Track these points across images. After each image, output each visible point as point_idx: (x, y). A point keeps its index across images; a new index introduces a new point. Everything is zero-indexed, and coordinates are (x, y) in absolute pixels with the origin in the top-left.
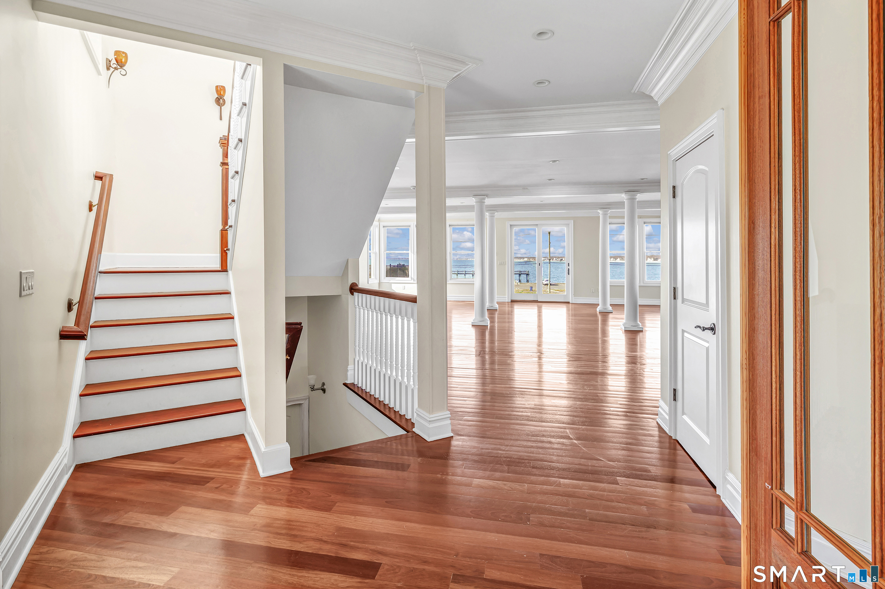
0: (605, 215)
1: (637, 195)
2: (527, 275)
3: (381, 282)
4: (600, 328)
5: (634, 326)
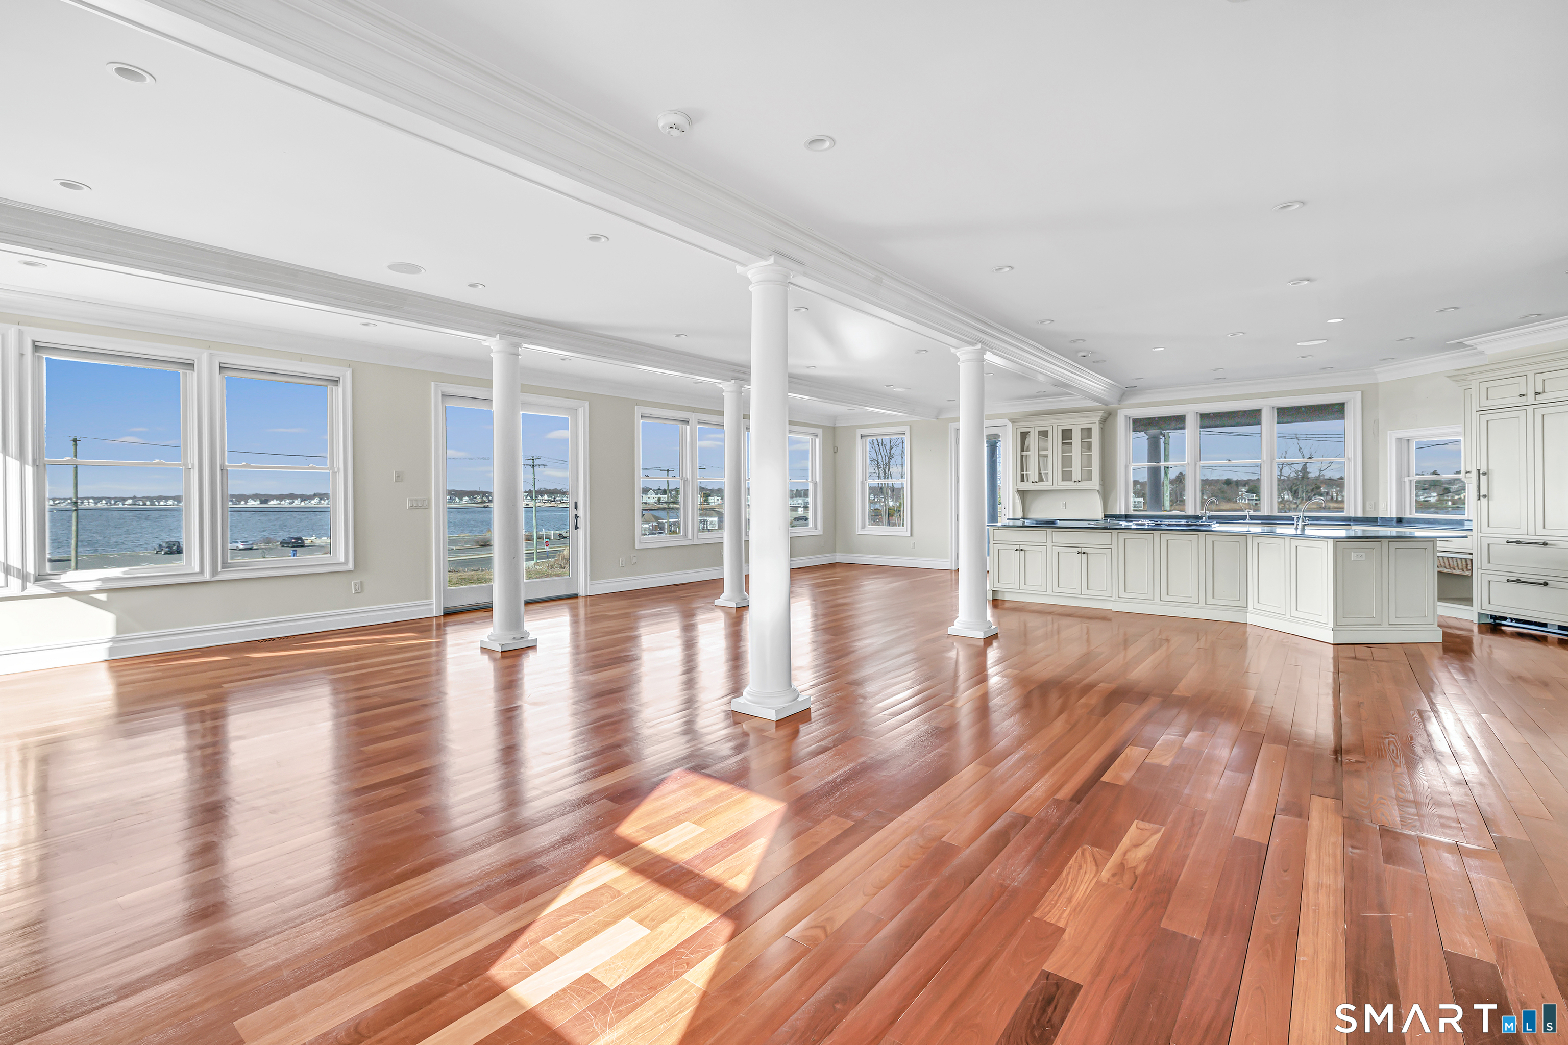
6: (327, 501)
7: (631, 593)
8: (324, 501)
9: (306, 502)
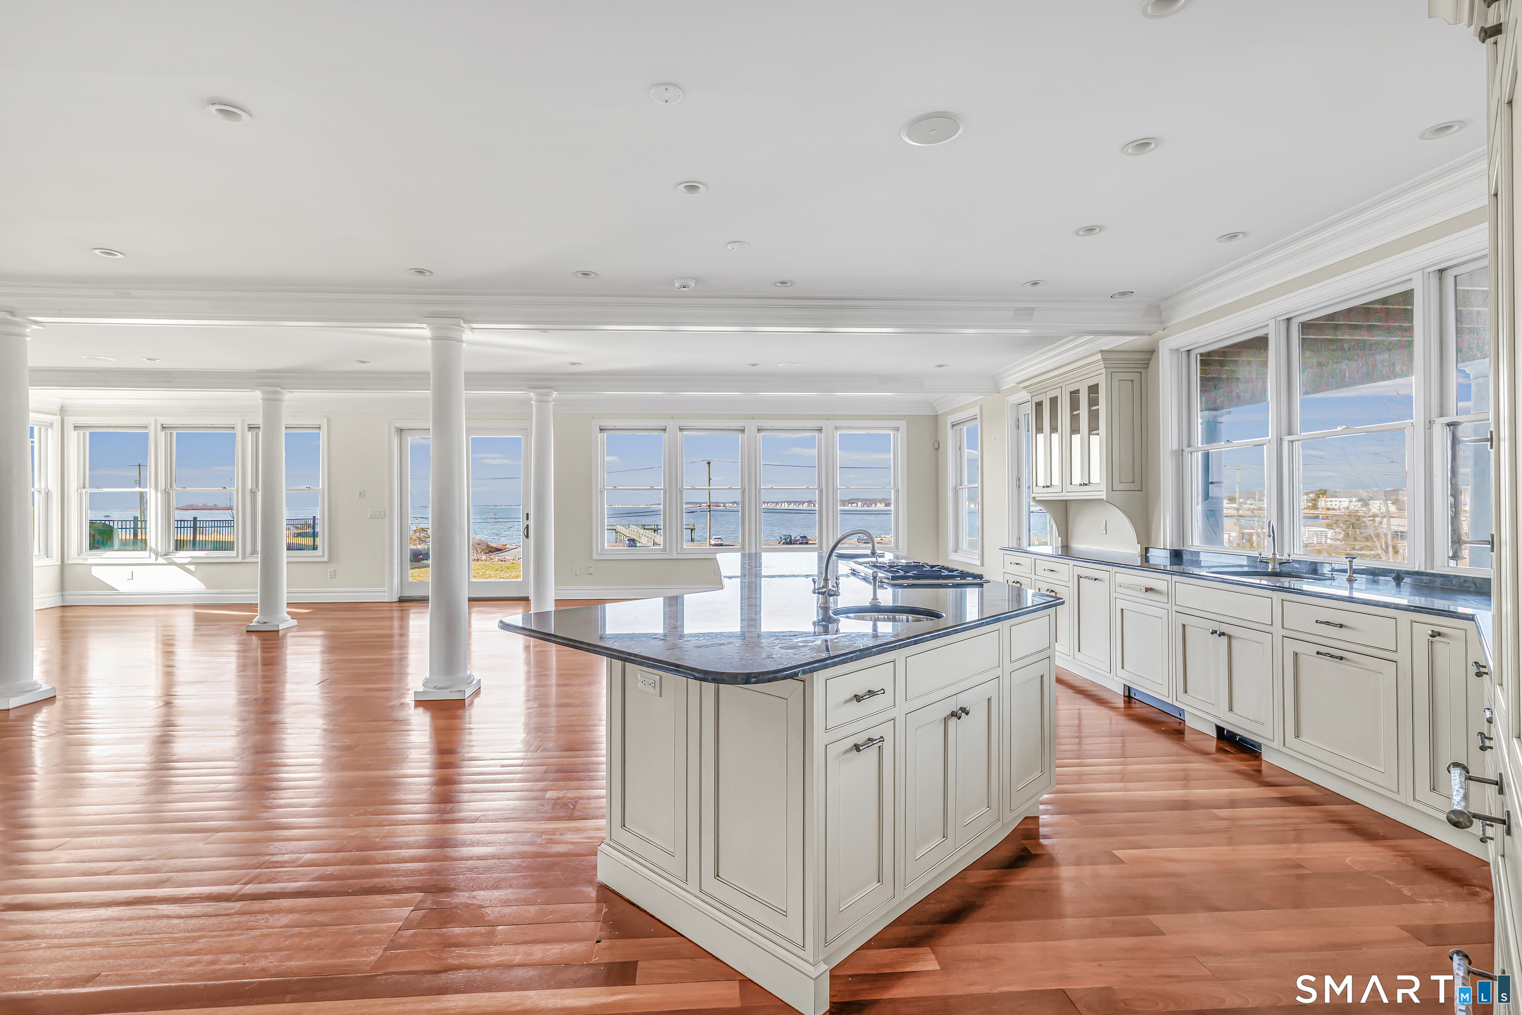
2: (692, 531)
3: (66, 562)
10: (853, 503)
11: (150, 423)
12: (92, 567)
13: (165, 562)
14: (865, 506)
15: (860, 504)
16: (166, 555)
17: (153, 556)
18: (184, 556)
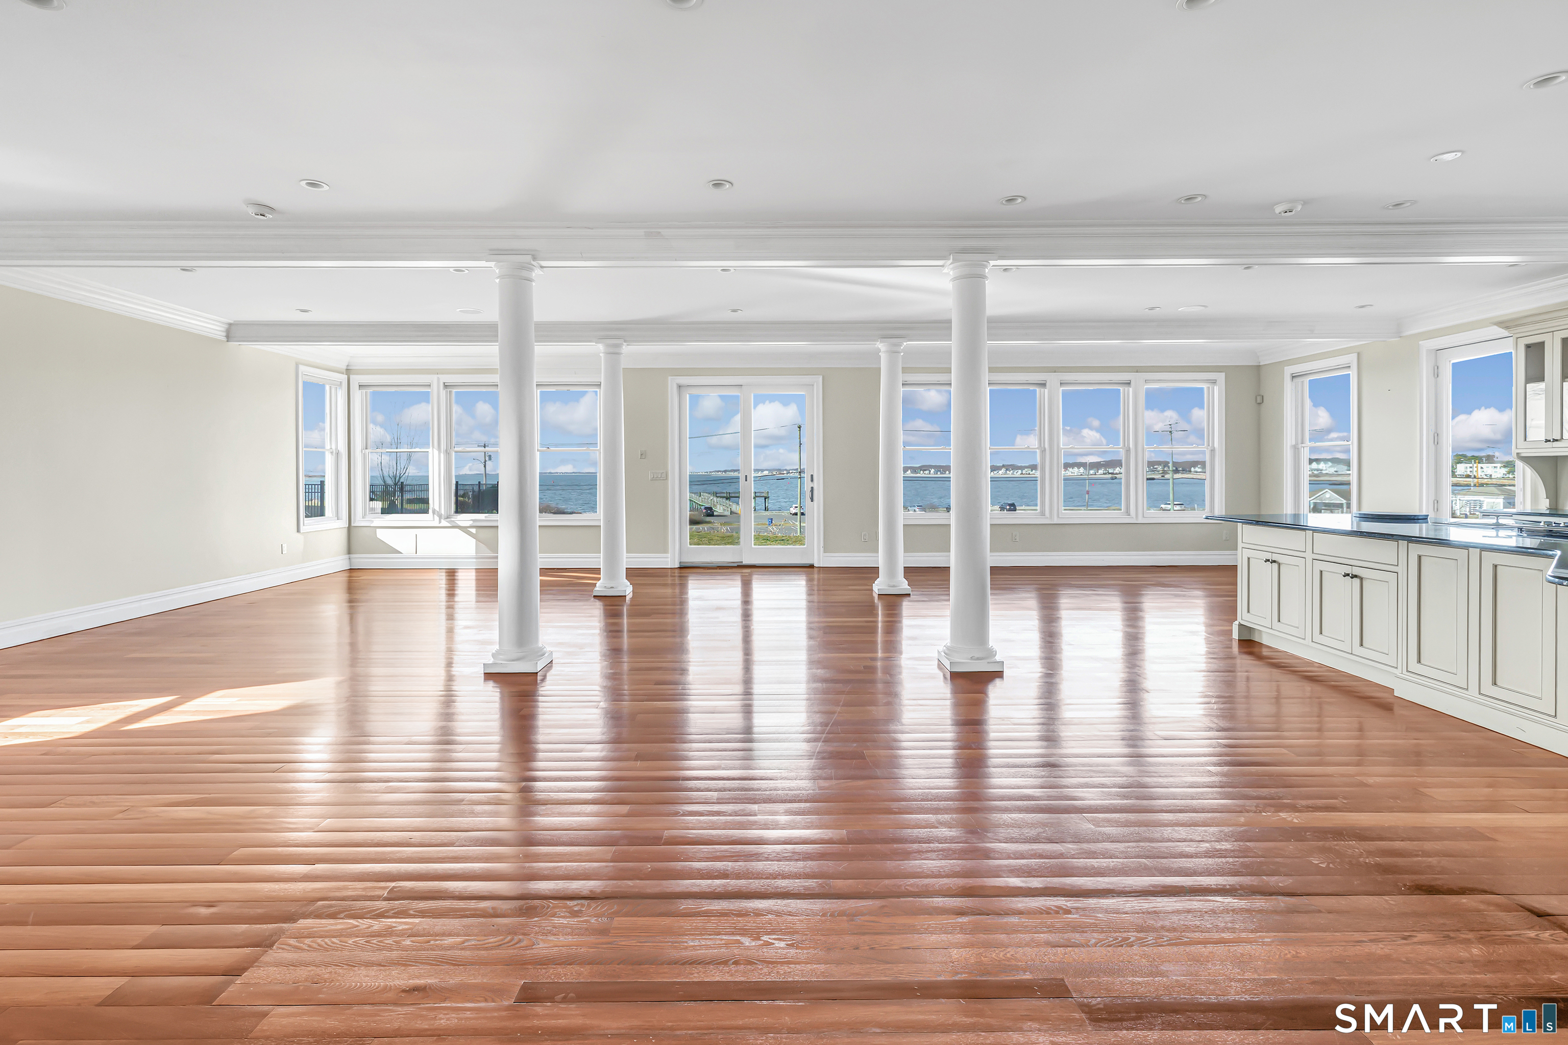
0: (893, 353)
1: (986, 266)
3: (353, 525)
4: (880, 625)
5: (978, 659)
6: (1012, 472)
7: (915, 569)
8: (1010, 471)
9: (995, 472)
10: (926, 470)
11: (432, 381)
12: (377, 529)
13: (449, 525)
14: (939, 473)
15: (932, 471)
16: (447, 518)
17: (437, 518)
18: (466, 519)
